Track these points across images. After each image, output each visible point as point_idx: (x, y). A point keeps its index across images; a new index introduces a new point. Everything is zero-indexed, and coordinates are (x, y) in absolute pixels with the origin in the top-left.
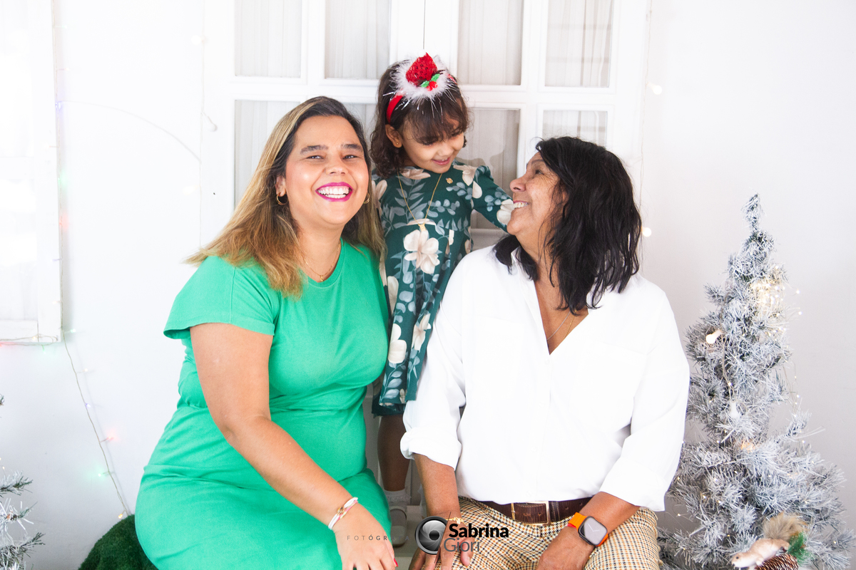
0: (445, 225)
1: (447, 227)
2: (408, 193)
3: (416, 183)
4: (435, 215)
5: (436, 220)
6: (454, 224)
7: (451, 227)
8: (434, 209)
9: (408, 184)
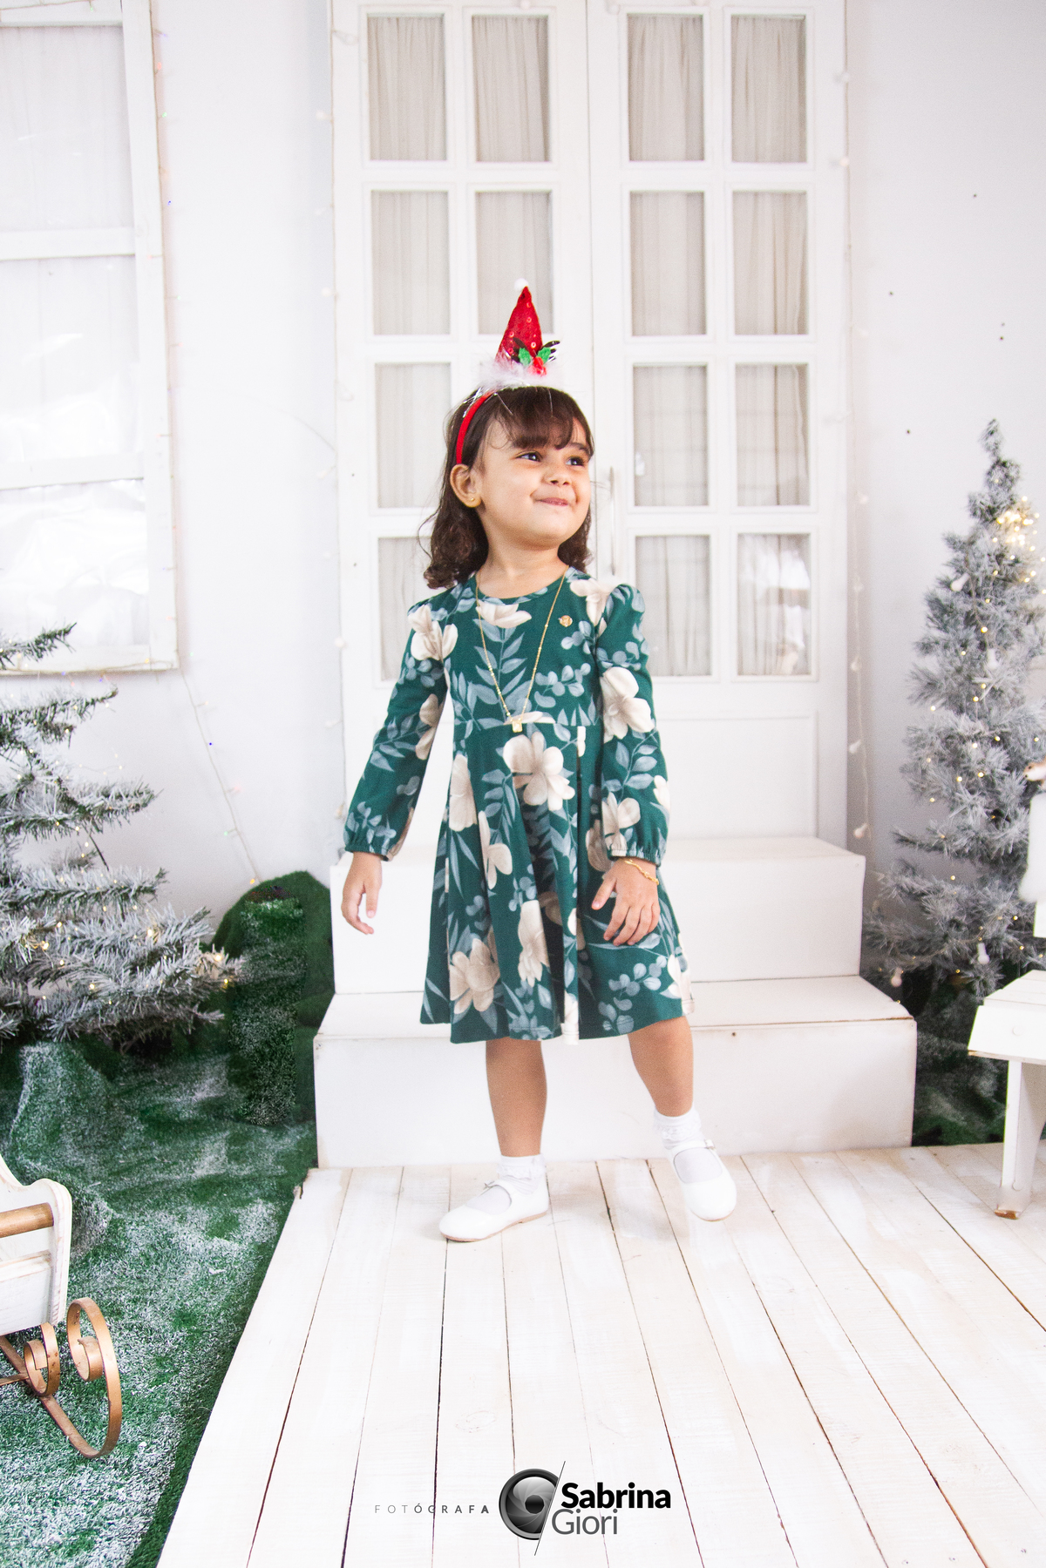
0: (569, 720)
1: (574, 723)
2: (497, 658)
3: (508, 635)
4: (549, 703)
5: (553, 712)
6: (582, 713)
7: (579, 723)
8: (546, 691)
9: (495, 638)
